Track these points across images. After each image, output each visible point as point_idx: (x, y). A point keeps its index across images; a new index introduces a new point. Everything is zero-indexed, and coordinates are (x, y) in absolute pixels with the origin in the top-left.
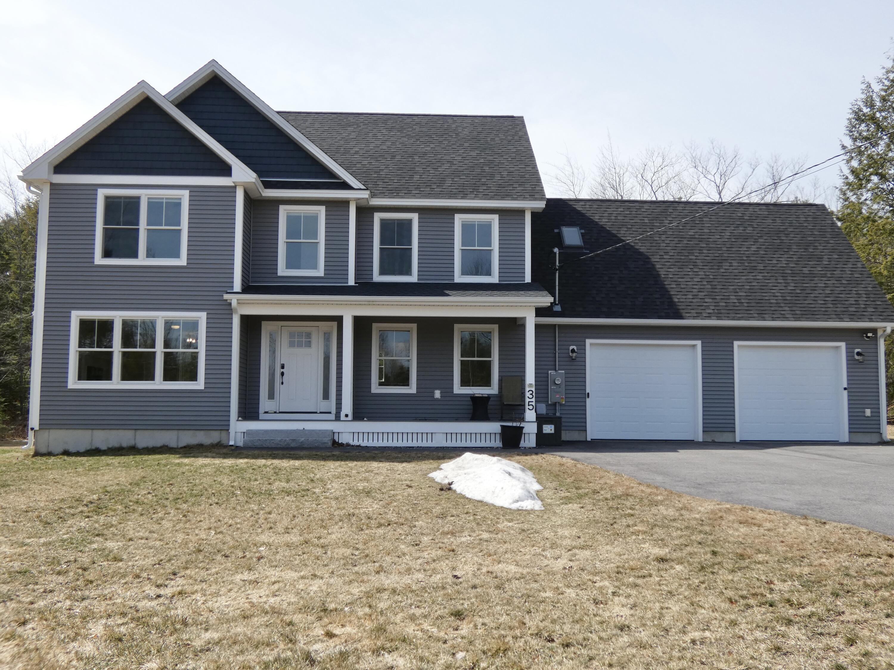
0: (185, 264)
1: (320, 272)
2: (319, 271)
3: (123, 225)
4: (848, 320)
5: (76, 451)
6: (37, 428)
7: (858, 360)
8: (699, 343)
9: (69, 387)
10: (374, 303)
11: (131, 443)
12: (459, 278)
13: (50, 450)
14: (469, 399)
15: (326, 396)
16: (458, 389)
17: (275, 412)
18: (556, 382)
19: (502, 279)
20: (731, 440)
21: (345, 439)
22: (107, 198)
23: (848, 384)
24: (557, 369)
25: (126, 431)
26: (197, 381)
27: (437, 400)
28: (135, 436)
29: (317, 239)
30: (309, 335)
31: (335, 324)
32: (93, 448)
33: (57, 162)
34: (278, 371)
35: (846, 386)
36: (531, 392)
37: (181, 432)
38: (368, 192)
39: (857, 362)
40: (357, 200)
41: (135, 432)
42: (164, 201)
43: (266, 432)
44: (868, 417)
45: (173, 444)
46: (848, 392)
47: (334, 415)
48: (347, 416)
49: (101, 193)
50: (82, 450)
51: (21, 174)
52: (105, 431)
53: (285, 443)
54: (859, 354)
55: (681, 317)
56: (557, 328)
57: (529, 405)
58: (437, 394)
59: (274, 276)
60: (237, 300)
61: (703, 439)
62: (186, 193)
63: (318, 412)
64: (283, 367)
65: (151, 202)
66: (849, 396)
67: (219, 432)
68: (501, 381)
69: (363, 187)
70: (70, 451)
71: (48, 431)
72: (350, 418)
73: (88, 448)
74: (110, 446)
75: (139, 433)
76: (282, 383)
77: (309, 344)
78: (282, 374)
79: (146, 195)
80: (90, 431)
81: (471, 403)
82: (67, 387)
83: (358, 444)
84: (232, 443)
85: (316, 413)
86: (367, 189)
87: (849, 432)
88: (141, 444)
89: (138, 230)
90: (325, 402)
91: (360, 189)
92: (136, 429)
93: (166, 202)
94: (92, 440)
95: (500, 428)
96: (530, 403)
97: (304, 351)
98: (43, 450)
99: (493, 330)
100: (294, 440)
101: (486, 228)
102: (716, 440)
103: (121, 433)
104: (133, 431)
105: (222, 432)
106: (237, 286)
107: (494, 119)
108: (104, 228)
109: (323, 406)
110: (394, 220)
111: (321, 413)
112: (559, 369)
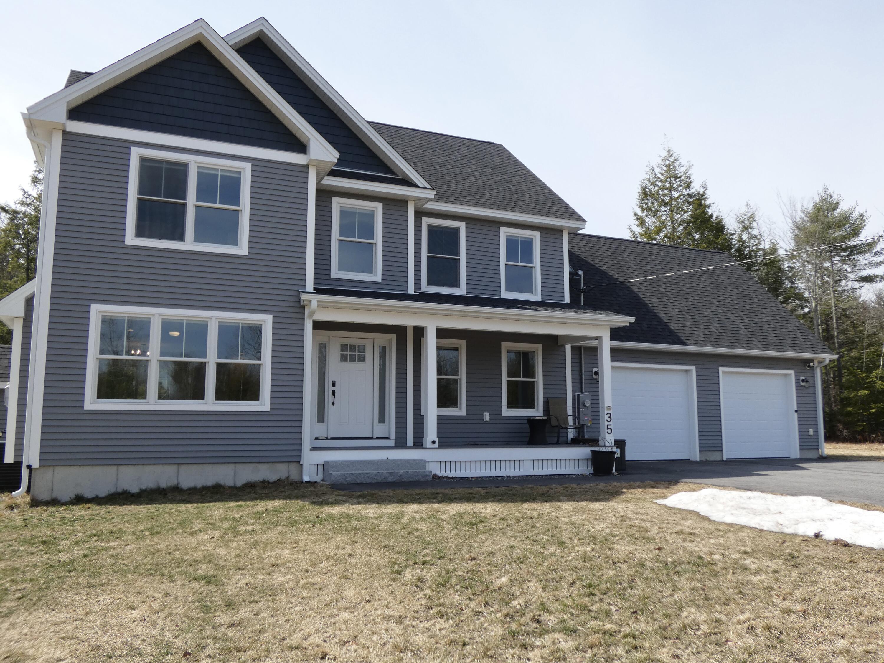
0: (246, 253)
1: (378, 278)
2: (375, 275)
3: (164, 198)
4: (800, 351)
5: (94, 496)
6: (35, 464)
7: (804, 386)
8: (693, 368)
9: (85, 408)
10: (467, 314)
11: (173, 482)
12: (505, 295)
13: (54, 496)
14: (526, 422)
15: (382, 419)
16: (506, 412)
17: (327, 438)
18: (586, 404)
19: (545, 297)
20: (719, 459)
21: (435, 470)
22: (143, 160)
23: (798, 407)
24: (584, 391)
25: (166, 467)
26: (258, 400)
27: (487, 423)
28: (178, 471)
29: (373, 239)
30: (362, 349)
31: (393, 337)
32: (120, 490)
33: (74, 105)
34: (329, 389)
35: (796, 409)
36: (609, 415)
37: (239, 467)
38: (434, 192)
39: (802, 388)
40: (418, 199)
41: (178, 468)
42: (219, 173)
43: (353, 463)
44: (811, 436)
45: (229, 482)
46: (798, 414)
47: (394, 441)
48: (434, 442)
49: (136, 153)
50: (103, 494)
51: (26, 112)
52: (136, 467)
53: (383, 477)
54: (803, 381)
55: (683, 343)
56: (583, 350)
57: (608, 429)
58: (487, 416)
59: (327, 277)
60: (318, 301)
61: (700, 458)
62: (248, 167)
63: (375, 437)
64: (334, 385)
65: (201, 173)
66: (798, 417)
67: (287, 464)
68: (546, 403)
69: (428, 186)
70: (85, 496)
71: (51, 469)
72: (436, 445)
73: (112, 491)
74: (143, 488)
75: (183, 468)
76: (333, 404)
77: (362, 359)
78: (334, 393)
79: (196, 162)
80: (115, 468)
81: (527, 426)
82: (83, 407)
83: (446, 475)
84: (306, 478)
85: (372, 438)
86: (433, 189)
87: (800, 449)
88: (186, 483)
89: (185, 205)
90: (382, 426)
91: (426, 188)
92: (179, 464)
93: (221, 175)
94: (117, 479)
95: (591, 453)
96: (609, 427)
97: (356, 366)
98: (45, 496)
99: (537, 350)
100: (391, 473)
101: (528, 244)
102: (709, 459)
103: (158, 470)
104: (176, 467)
105: (291, 464)
106: (310, 285)
107: (479, 143)
108: (138, 198)
109: (380, 430)
110: (441, 227)
111: (377, 438)
112: (586, 391)
